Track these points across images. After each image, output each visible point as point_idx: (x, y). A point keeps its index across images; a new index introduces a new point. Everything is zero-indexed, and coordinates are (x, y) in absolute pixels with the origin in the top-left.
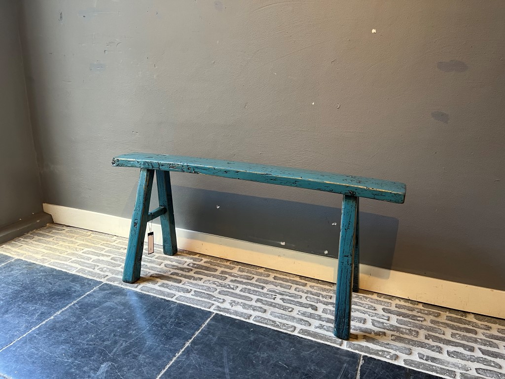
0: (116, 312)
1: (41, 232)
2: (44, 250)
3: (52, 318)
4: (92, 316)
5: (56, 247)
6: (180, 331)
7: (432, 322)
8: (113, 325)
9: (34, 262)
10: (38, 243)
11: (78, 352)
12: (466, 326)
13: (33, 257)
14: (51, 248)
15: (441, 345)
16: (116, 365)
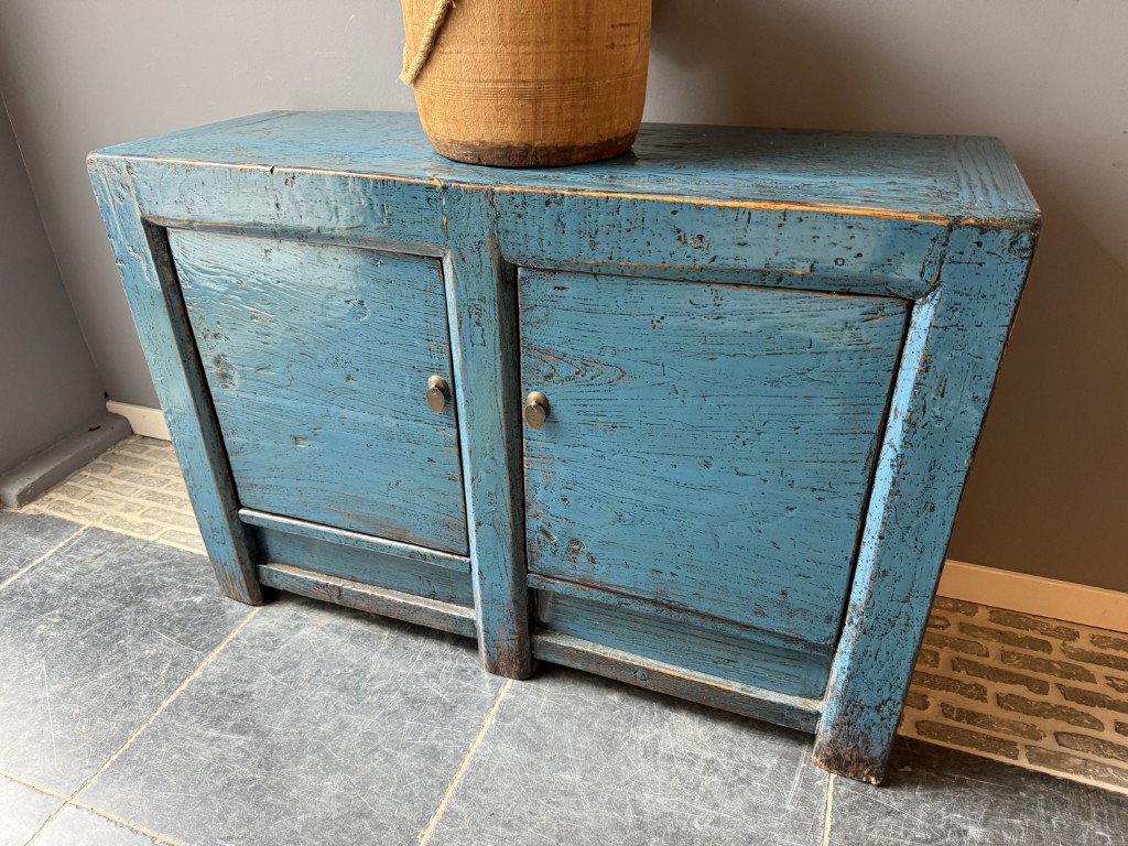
0: (327, 651)
1: (124, 452)
2: (142, 501)
3: (198, 674)
4: (279, 665)
5: (165, 492)
6: (467, 689)
7: (962, 627)
8: (328, 683)
9: (129, 533)
10: (124, 482)
11: (271, 753)
12: (1030, 633)
13: (124, 521)
14: (154, 493)
15: (983, 682)
16: (353, 780)
